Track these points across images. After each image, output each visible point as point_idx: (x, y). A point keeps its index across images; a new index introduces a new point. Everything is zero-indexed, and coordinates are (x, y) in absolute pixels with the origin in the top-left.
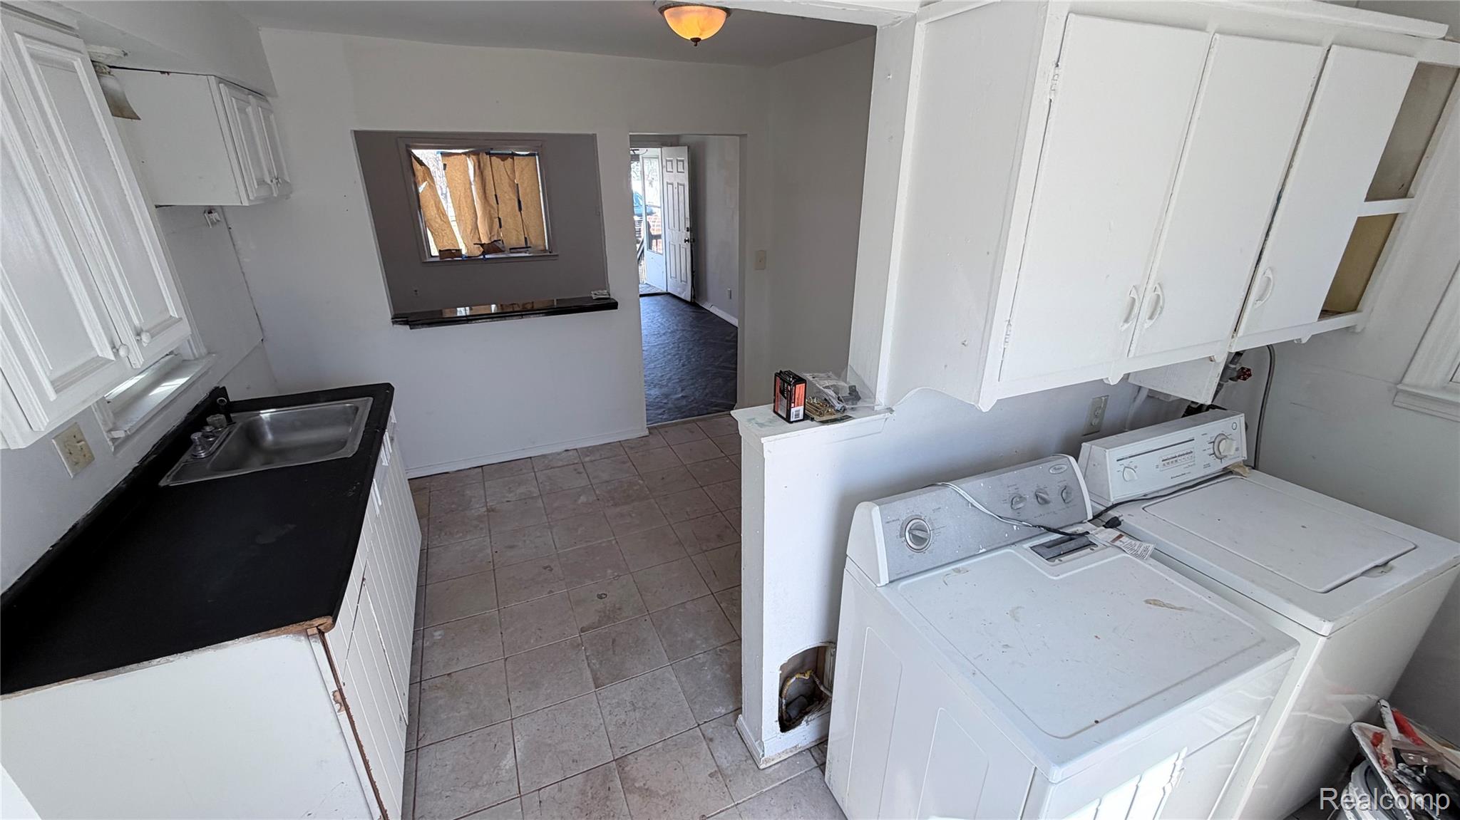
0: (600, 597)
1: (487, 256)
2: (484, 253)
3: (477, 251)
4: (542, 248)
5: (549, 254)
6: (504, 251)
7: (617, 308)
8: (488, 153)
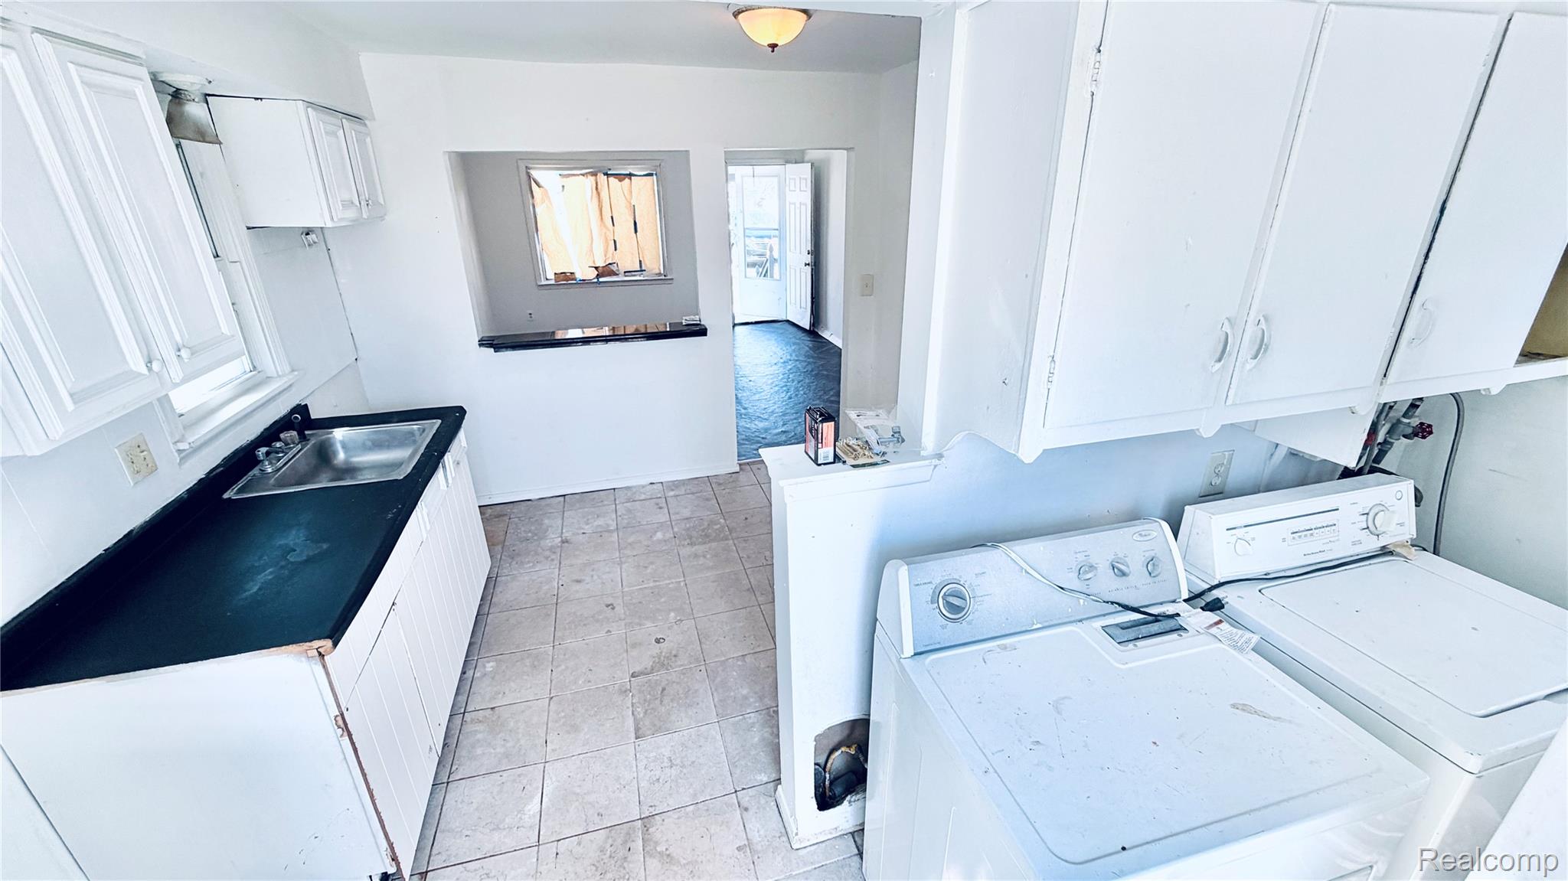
0: (658, 641)
1: (601, 280)
2: (598, 276)
3: (591, 274)
4: (657, 271)
5: (663, 277)
6: (617, 275)
7: (706, 335)
8: (606, 174)
